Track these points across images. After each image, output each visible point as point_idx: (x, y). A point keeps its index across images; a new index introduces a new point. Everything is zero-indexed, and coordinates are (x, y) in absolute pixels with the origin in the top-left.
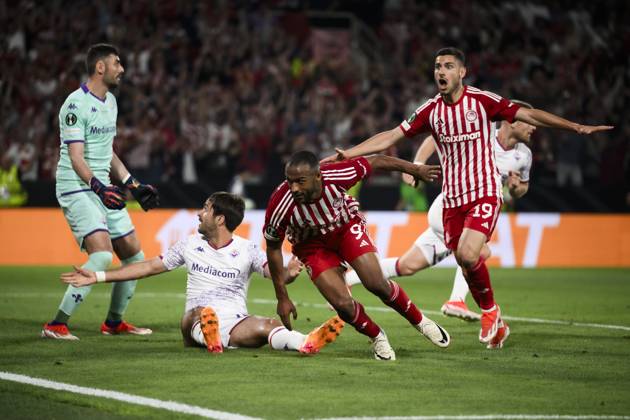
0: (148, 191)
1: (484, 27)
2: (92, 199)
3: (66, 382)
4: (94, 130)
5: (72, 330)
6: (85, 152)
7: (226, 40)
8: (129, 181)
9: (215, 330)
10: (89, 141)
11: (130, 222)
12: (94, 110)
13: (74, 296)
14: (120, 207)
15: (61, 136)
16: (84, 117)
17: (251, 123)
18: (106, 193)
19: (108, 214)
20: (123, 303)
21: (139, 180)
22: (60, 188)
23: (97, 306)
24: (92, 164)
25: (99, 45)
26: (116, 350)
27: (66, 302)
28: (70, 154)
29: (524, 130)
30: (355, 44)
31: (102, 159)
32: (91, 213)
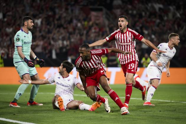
0: (42, 61)
1: (143, 11)
2: (24, 64)
3: (17, 120)
4: (25, 43)
5: (19, 104)
6: (22, 50)
7: (64, 15)
8: (36, 58)
9: (62, 104)
10: (23, 46)
11: (36, 71)
12: (25, 37)
13: (19, 94)
14: (33, 67)
15: (15, 45)
16: (22, 39)
17: (72, 40)
18: (29, 62)
19: (30, 69)
20: (34, 96)
21: (39, 58)
22: (15, 61)
23: (26, 97)
24: (25, 53)
25: (26, 17)
26: (32, 110)
27: (17, 96)
28: (17, 50)
29: (176, 42)
30: (104, 16)
31: (27, 52)
32: (24, 68)
